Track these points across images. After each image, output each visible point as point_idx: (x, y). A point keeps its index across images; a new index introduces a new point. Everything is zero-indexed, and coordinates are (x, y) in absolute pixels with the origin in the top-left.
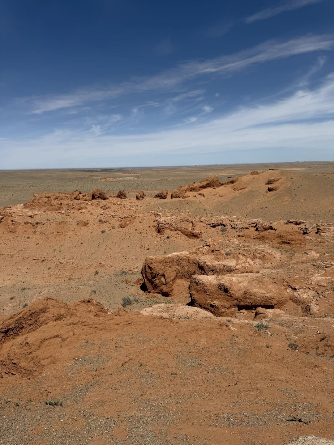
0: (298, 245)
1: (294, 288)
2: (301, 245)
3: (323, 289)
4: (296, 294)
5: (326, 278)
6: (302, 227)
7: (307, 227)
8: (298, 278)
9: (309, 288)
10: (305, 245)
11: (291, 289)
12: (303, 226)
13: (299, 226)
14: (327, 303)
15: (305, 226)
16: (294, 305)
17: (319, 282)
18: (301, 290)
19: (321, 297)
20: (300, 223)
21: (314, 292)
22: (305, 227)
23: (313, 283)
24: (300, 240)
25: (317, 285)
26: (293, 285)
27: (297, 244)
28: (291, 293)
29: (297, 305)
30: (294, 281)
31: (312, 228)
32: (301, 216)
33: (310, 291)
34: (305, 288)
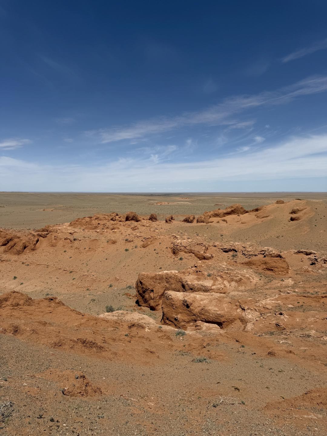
0: (280, 273)
1: (243, 308)
2: (283, 273)
3: (267, 311)
4: (243, 314)
5: (276, 302)
6: (311, 258)
7: (317, 258)
8: (251, 300)
9: (256, 310)
10: (288, 273)
11: (241, 309)
12: (313, 257)
13: (309, 256)
14: (263, 323)
15: (315, 256)
16: (240, 323)
17: (266, 304)
18: (249, 311)
19: (262, 318)
20: (310, 254)
21: (258, 313)
22: (315, 258)
23: (260, 305)
24: (283, 268)
25: (264, 307)
26: (243, 306)
27: (280, 271)
28: (241, 313)
29: (242, 324)
30: (246, 302)
31: (321, 259)
32: (314, 246)
33: (256, 312)
34: (252, 309)
